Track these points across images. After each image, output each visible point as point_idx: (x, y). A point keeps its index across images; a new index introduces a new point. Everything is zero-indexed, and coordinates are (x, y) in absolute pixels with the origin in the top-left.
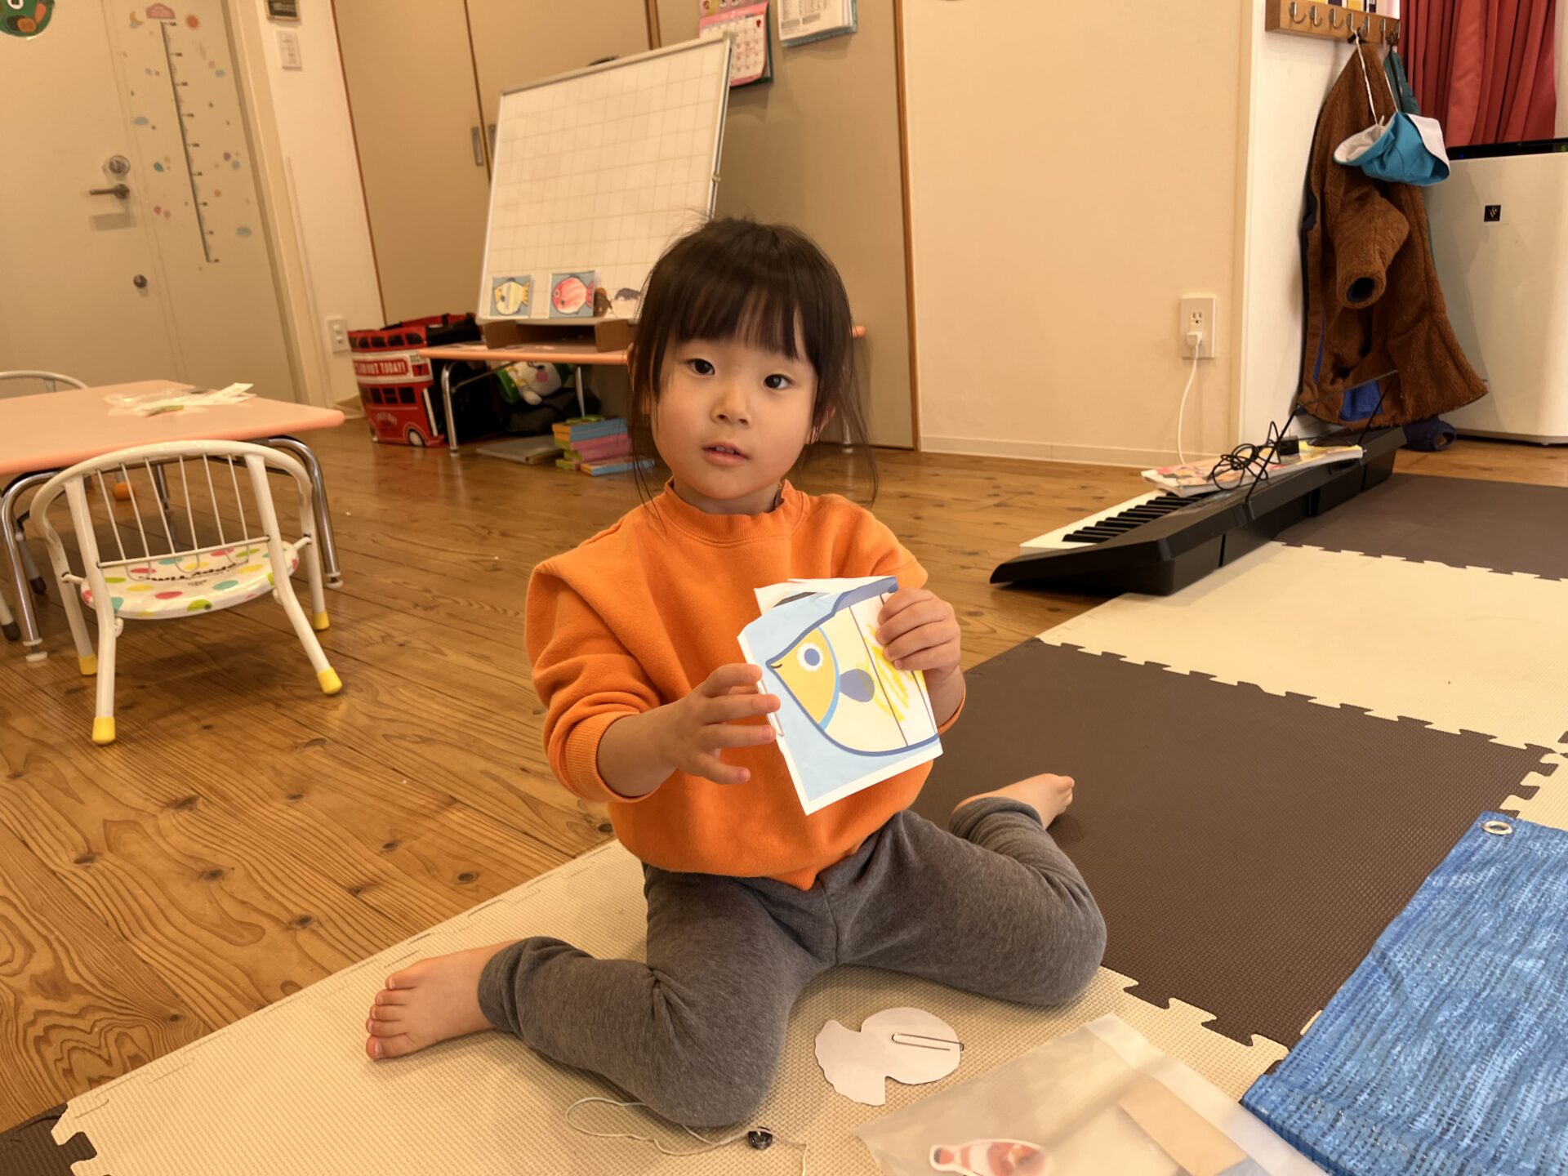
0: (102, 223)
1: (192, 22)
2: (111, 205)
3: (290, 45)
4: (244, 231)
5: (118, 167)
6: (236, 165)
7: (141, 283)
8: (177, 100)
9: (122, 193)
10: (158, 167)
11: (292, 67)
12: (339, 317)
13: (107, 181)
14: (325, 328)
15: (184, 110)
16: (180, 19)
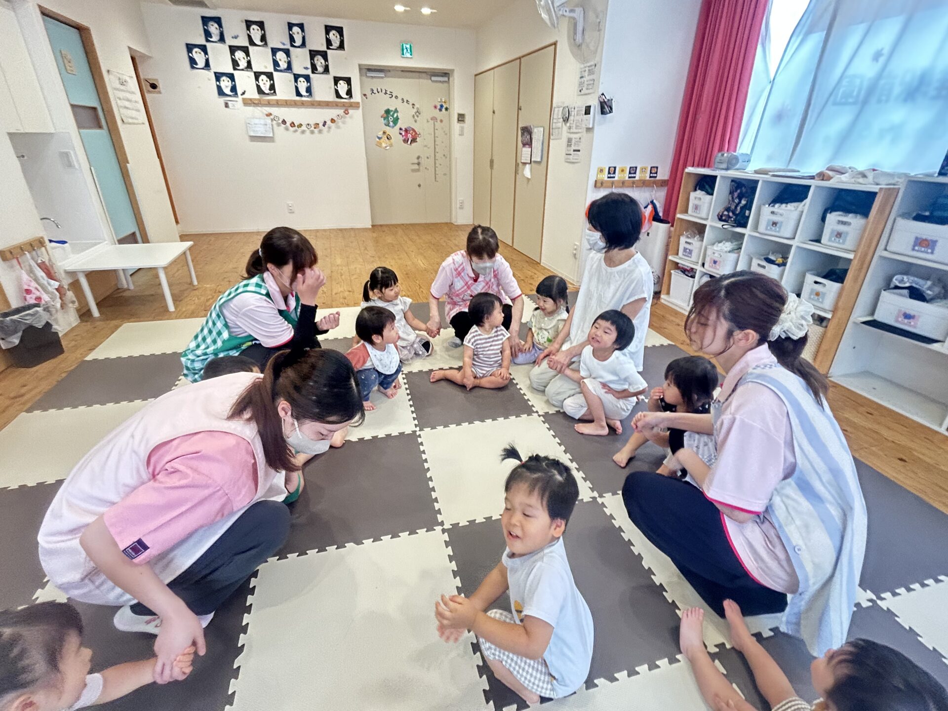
0: (414, 171)
1: (441, 121)
2: (416, 167)
3: (462, 129)
4: (445, 174)
5: (418, 158)
6: (446, 158)
7: (419, 186)
8: (435, 141)
9: (419, 164)
10: (428, 158)
11: (461, 134)
12: (462, 199)
13: (416, 161)
14: (458, 202)
15: (436, 143)
16: (439, 121)
